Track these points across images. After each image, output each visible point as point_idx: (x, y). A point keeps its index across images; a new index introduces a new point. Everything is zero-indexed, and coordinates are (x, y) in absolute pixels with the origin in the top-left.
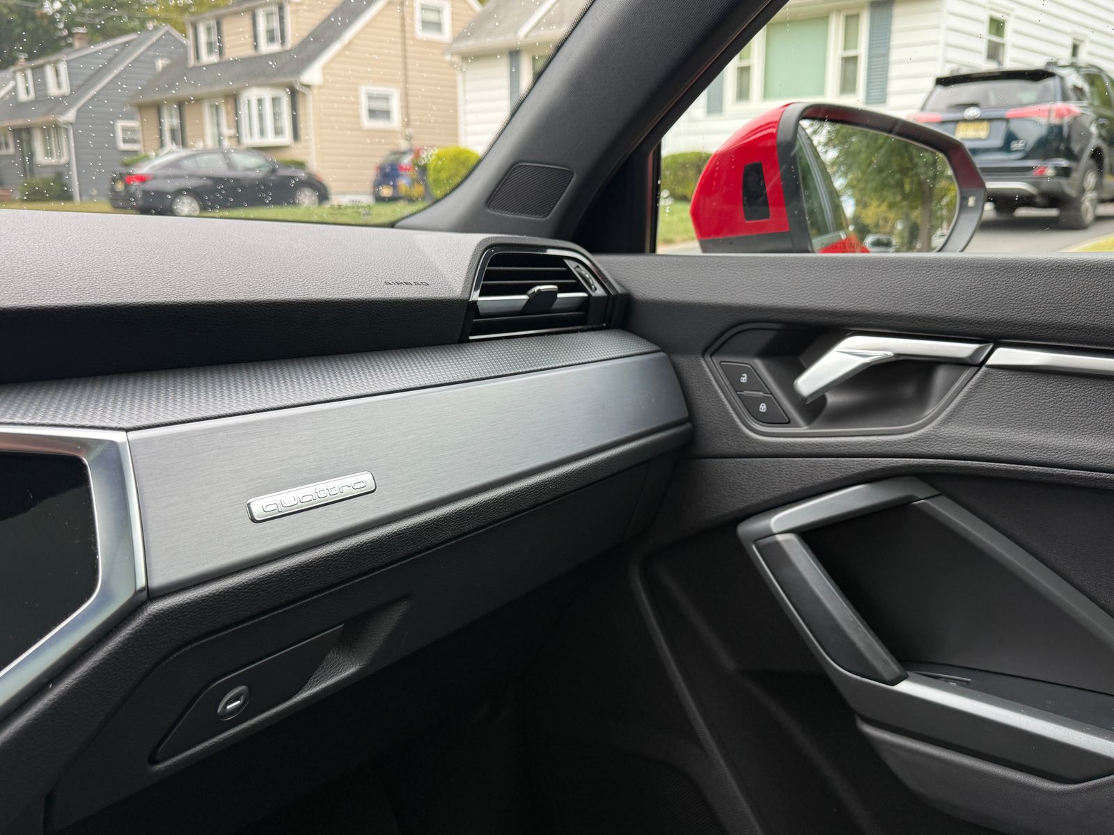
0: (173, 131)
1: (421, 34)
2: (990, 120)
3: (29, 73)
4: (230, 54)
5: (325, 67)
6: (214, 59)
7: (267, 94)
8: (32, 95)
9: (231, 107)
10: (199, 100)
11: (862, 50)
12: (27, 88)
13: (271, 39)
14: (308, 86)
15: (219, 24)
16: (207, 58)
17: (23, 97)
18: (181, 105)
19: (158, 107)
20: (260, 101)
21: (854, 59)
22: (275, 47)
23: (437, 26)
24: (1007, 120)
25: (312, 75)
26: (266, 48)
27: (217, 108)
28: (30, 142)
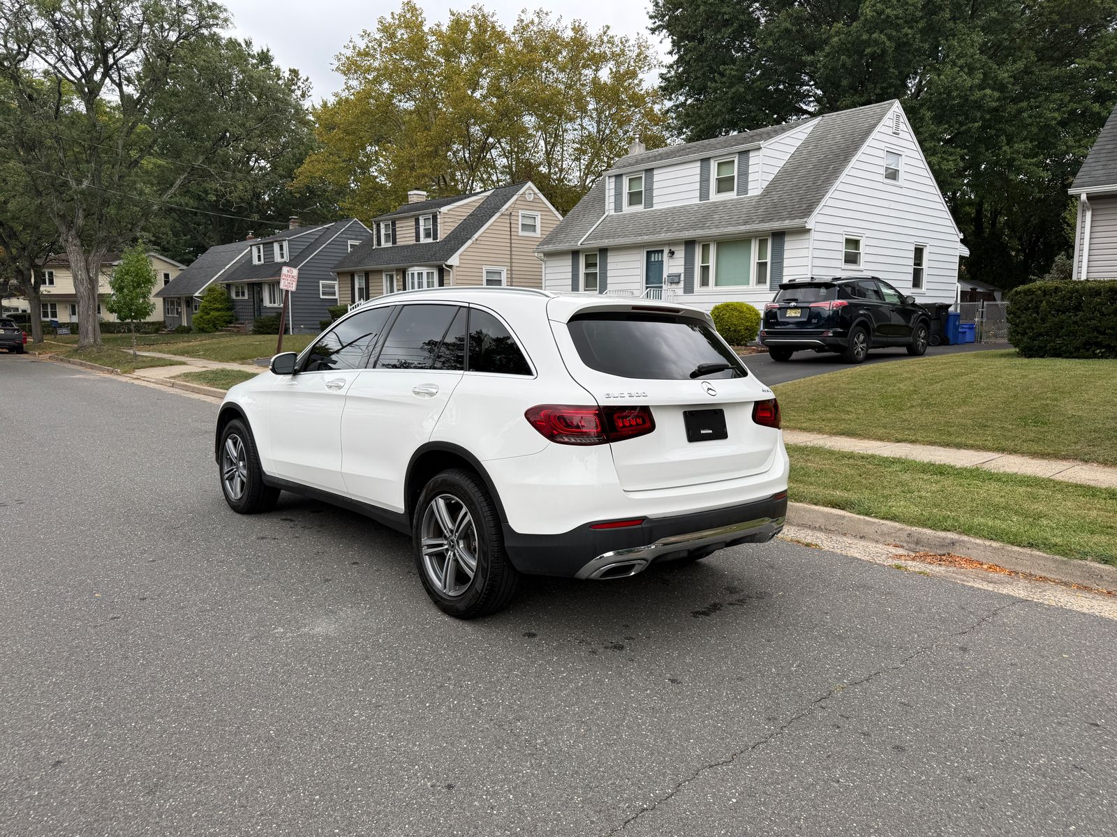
0: (360, 289)
1: (521, 233)
2: (801, 308)
3: (261, 246)
4: (400, 242)
5: (461, 255)
6: (390, 245)
7: (425, 271)
8: (262, 262)
9: (400, 277)
10: (380, 272)
11: (769, 260)
12: (259, 257)
13: (427, 235)
14: (451, 267)
15: (394, 224)
16: (384, 244)
17: (255, 262)
18: (367, 274)
19: (352, 275)
20: (420, 274)
21: (766, 264)
22: (430, 240)
23: (533, 228)
24: (809, 308)
25: (454, 260)
26: (423, 240)
27: (391, 277)
28: (260, 293)
